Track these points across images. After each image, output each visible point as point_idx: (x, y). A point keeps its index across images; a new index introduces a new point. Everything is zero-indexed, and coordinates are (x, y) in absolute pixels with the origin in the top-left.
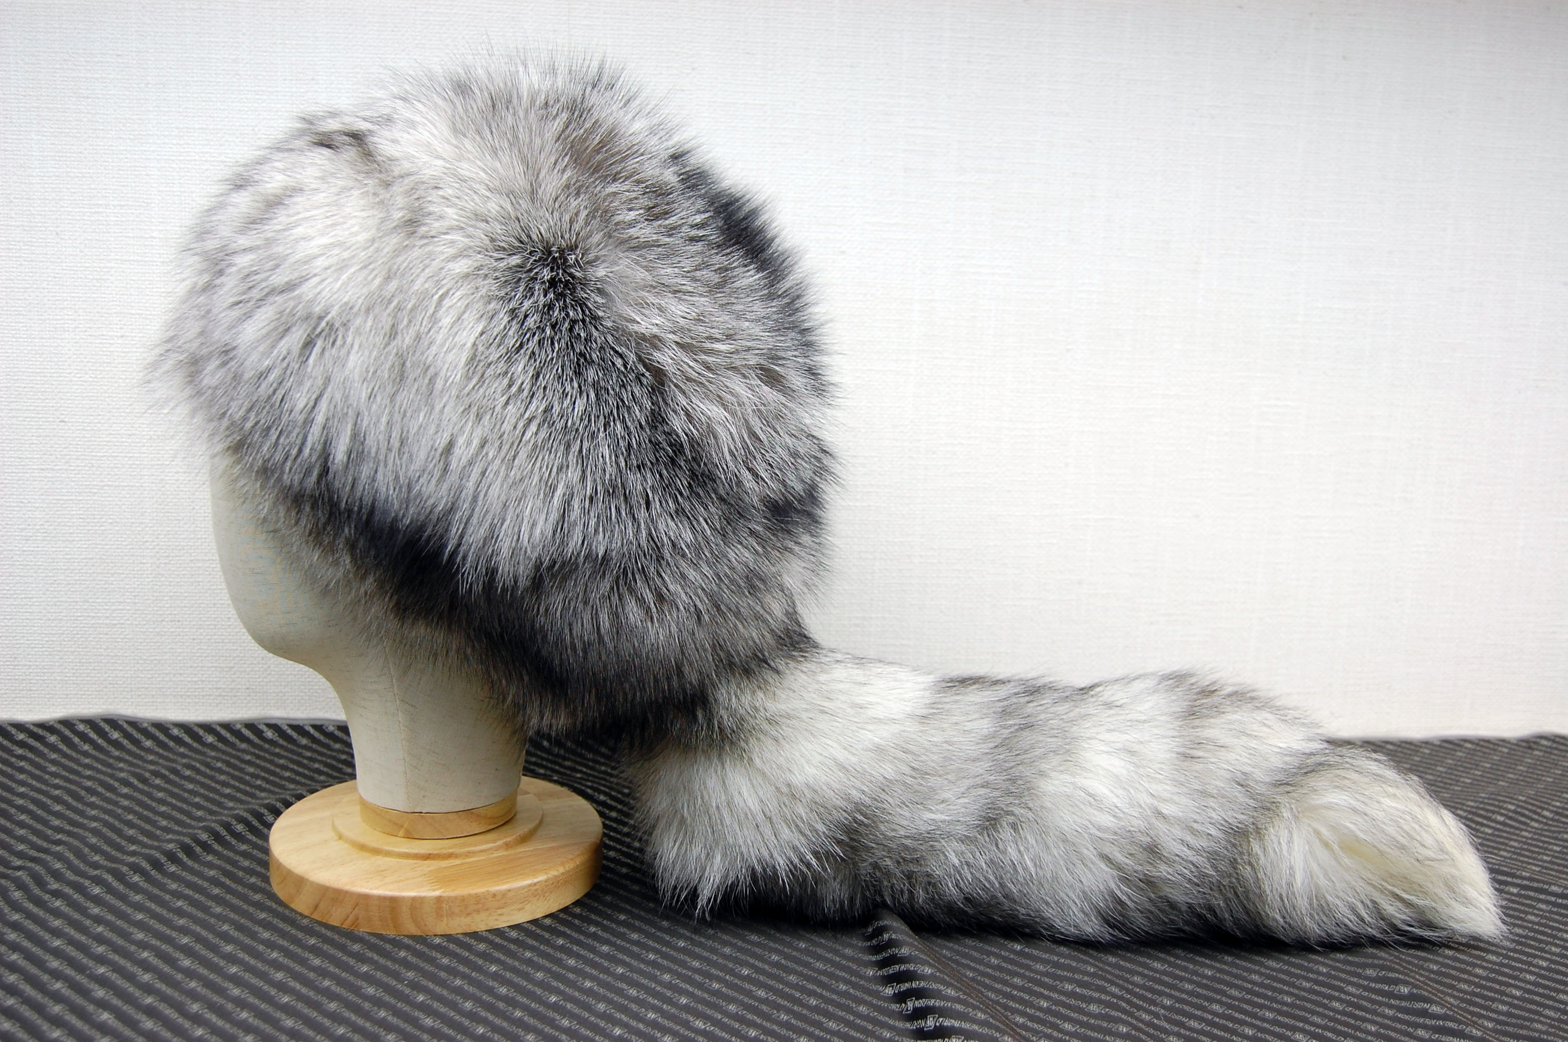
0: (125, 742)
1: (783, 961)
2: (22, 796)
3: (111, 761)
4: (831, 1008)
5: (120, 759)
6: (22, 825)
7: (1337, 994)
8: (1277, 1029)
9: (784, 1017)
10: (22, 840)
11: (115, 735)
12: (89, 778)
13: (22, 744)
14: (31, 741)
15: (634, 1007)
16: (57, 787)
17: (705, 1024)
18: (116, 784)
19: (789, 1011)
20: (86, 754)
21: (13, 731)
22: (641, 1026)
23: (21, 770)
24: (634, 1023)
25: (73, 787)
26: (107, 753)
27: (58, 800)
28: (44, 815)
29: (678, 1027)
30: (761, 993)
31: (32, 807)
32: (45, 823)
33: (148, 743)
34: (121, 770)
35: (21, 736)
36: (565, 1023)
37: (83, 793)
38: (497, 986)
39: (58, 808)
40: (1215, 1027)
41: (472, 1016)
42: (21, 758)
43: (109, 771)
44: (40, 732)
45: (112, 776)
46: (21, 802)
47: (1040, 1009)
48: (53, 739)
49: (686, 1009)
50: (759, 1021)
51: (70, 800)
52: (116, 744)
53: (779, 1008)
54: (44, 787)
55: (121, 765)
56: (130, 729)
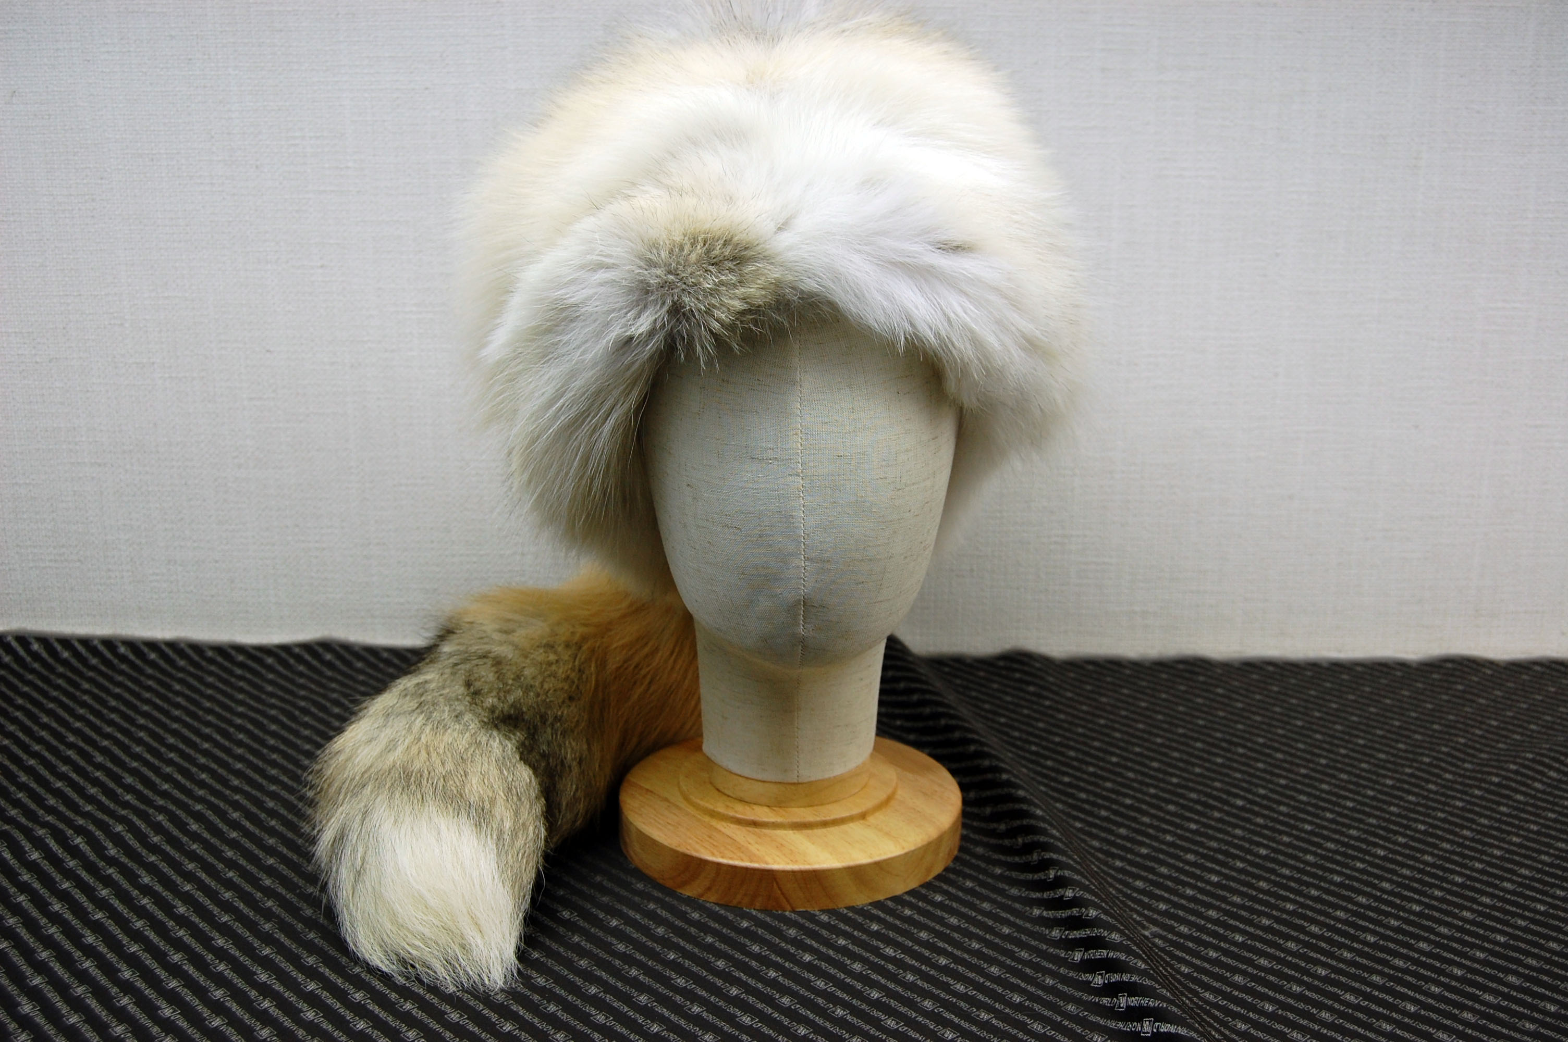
0: (338, 663)
1: (977, 888)
2: (240, 715)
3: (324, 681)
4: (1024, 937)
5: (331, 679)
6: (240, 744)
7: (1555, 934)
8: (1488, 970)
9: (975, 945)
10: (240, 758)
11: (328, 657)
12: (304, 698)
13: (242, 665)
14: (250, 663)
15: (824, 933)
16: (273, 706)
17: (895, 951)
18: (328, 705)
19: (980, 939)
20: (301, 675)
21: (233, 653)
22: (831, 952)
23: (241, 690)
24: (823, 949)
25: (288, 707)
26: (320, 673)
27: (274, 720)
28: (261, 734)
29: (868, 955)
30: (954, 921)
31: (250, 726)
32: (262, 743)
33: (359, 665)
34: (334, 690)
35: (241, 658)
36: (756, 948)
37: (297, 713)
38: (689, 911)
39: (274, 727)
40: (1422, 967)
41: (665, 943)
42: (241, 678)
43: (322, 691)
44: (258, 654)
45: (324, 696)
46: (239, 721)
47: (1235, 944)
48: (270, 660)
49: (877, 935)
50: (950, 949)
51: (285, 719)
52: (330, 665)
53: (971, 936)
54: (260, 707)
55: (334, 685)
56: (342, 652)
